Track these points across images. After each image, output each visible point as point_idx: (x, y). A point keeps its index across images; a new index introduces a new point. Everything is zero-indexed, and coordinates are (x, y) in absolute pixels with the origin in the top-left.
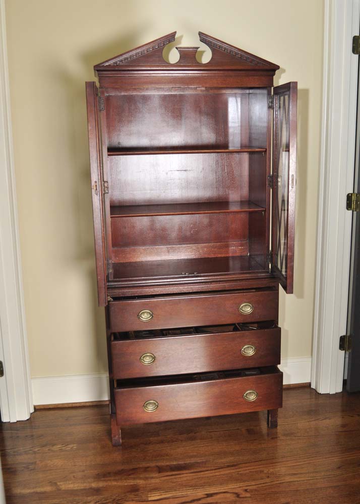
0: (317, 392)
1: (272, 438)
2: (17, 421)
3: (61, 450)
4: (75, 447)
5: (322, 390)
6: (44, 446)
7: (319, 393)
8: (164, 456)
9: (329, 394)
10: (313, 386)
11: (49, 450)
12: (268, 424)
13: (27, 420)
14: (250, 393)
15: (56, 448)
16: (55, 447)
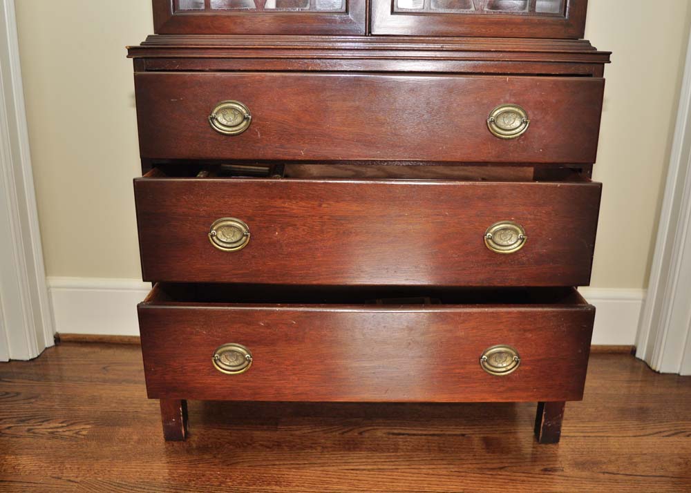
0: (650, 368)
1: (546, 470)
2: (10, 360)
3: (53, 435)
4: (84, 433)
5: (663, 365)
6: (23, 421)
7: (654, 371)
8: (269, 484)
9: (679, 375)
10: (641, 354)
11: (29, 430)
12: (537, 431)
13: (32, 360)
14: (500, 353)
15: (44, 428)
16: (46, 425)
